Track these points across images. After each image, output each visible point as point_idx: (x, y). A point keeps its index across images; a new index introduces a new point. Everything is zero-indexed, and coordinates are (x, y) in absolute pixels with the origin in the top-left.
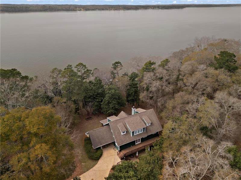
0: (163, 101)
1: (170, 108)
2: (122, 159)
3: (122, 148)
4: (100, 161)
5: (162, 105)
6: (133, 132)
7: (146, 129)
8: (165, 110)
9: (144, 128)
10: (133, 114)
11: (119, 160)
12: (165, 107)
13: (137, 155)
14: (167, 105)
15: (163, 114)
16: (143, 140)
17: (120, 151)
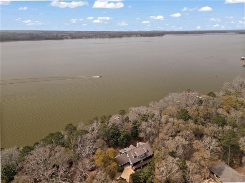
0: (152, 138)
1: (157, 142)
2: (134, 170)
3: (134, 165)
4: (124, 172)
5: (152, 140)
6: (139, 156)
7: (145, 154)
8: (154, 143)
9: (144, 154)
10: (137, 146)
11: (133, 171)
12: (154, 141)
13: (141, 168)
14: (155, 140)
15: (153, 145)
16: (144, 160)
17: (133, 167)
